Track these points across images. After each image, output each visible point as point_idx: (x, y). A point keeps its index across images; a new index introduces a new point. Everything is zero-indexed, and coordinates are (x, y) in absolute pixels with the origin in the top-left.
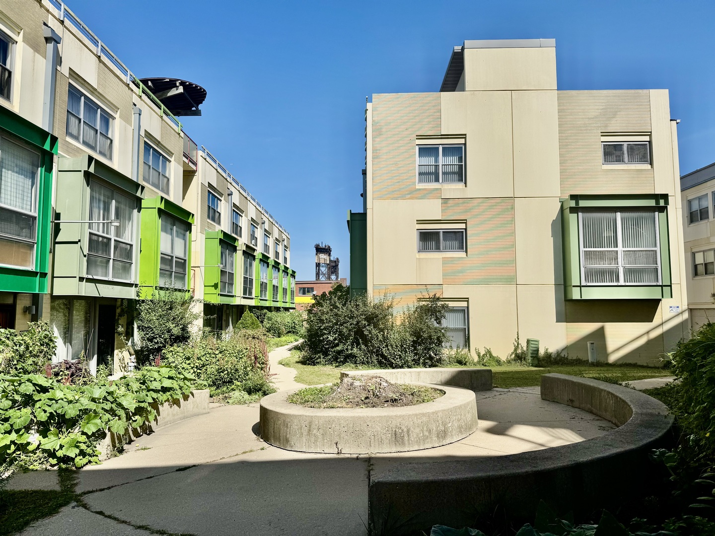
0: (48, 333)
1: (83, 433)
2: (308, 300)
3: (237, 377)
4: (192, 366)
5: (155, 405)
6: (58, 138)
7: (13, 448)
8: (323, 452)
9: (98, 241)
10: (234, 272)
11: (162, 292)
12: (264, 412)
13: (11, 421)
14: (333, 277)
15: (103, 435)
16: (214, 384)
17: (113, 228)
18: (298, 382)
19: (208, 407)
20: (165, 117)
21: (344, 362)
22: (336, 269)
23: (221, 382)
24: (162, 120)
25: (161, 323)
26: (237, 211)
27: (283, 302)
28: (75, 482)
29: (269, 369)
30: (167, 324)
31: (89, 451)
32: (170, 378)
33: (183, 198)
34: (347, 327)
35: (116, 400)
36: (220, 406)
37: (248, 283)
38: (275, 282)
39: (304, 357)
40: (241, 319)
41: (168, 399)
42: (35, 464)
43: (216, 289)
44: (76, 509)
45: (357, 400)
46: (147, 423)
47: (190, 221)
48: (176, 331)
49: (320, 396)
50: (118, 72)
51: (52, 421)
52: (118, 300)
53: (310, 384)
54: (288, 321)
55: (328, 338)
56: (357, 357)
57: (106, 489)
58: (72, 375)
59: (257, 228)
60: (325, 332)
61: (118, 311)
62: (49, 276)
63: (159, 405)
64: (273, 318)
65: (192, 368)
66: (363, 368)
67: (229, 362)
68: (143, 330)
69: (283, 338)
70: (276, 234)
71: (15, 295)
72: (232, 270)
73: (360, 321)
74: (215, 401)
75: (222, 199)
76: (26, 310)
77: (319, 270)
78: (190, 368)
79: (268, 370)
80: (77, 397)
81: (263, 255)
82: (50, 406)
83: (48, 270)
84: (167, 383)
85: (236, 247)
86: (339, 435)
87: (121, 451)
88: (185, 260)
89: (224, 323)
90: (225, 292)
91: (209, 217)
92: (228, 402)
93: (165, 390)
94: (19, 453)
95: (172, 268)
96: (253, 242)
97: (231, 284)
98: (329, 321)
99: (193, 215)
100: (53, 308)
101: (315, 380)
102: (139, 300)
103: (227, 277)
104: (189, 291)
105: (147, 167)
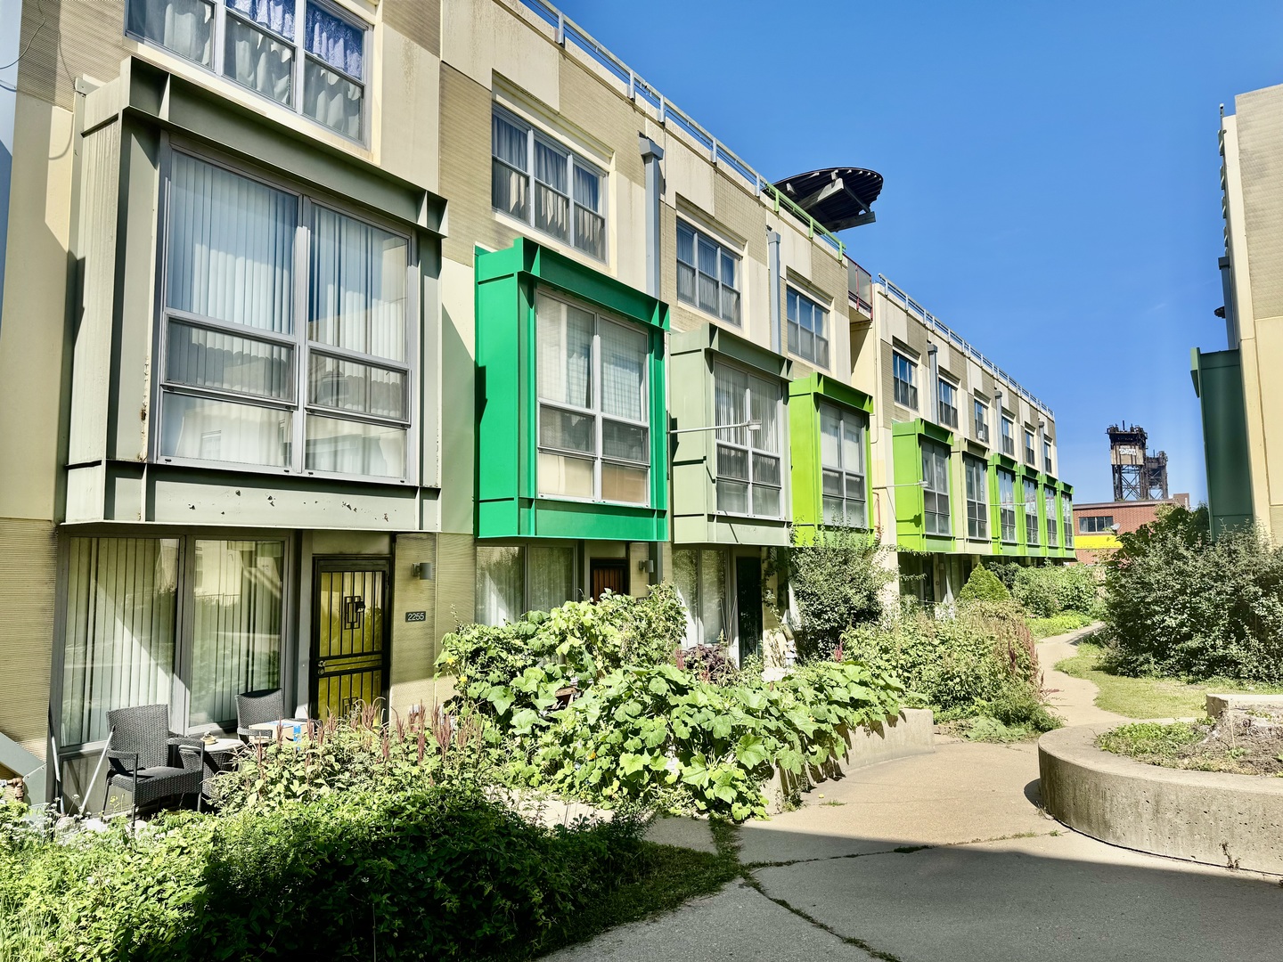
0: (674, 602)
1: (740, 765)
2: (1107, 542)
3: (980, 691)
4: (895, 664)
5: (842, 727)
6: (668, 305)
7: (647, 776)
8: (1193, 859)
9: (729, 456)
10: (948, 494)
11: (830, 534)
12: (1047, 761)
13: (643, 735)
14: (1155, 492)
15: (770, 774)
16: (936, 700)
17: (749, 433)
18: (1105, 709)
19: (933, 742)
20: (817, 238)
21: (1208, 674)
22: (1160, 475)
23: (949, 698)
24: (813, 243)
25: (832, 586)
26: (947, 380)
27: (1050, 547)
28: (736, 844)
29: (1042, 680)
30: (842, 589)
31: (750, 795)
32: (863, 683)
33: (852, 371)
34: (1209, 600)
35: (782, 715)
36: (953, 742)
37: (976, 513)
38: (1028, 509)
39: (1109, 661)
40: (969, 580)
41: (863, 720)
42: (677, 805)
43: (917, 525)
44: (746, 889)
45: (1263, 758)
46: (831, 759)
47: (866, 408)
48: (858, 601)
49: (1171, 742)
50: (742, 181)
51: (696, 741)
52: (763, 548)
53: (1132, 714)
54: (1064, 585)
55: (1164, 621)
56: (1240, 663)
57: (785, 864)
58: (712, 668)
59: (987, 408)
60: (1157, 608)
61: (764, 566)
62: (668, 515)
63: (849, 730)
64: (1032, 579)
65: (894, 668)
66: (1257, 688)
67: (961, 663)
68: (804, 599)
69: (1057, 620)
70: (1025, 414)
71: (628, 544)
72: (945, 490)
73: (1243, 587)
74: (942, 731)
75: (919, 362)
76: (643, 566)
77: (1120, 479)
78: (891, 667)
79: (1040, 682)
80: (727, 705)
81: (1003, 458)
82: (691, 716)
83: (667, 507)
84: (859, 693)
85: (948, 447)
86: (1231, 830)
87: (797, 803)
88: (862, 478)
89: (936, 588)
90: (935, 531)
91: (896, 398)
92: (967, 736)
93: (856, 704)
94: (654, 785)
95: (841, 492)
96: (981, 434)
97: (945, 517)
98: (1165, 586)
99: (871, 398)
100: (675, 564)
101: (1144, 706)
102: (795, 549)
103: (935, 505)
104: (872, 531)
105: (793, 328)
